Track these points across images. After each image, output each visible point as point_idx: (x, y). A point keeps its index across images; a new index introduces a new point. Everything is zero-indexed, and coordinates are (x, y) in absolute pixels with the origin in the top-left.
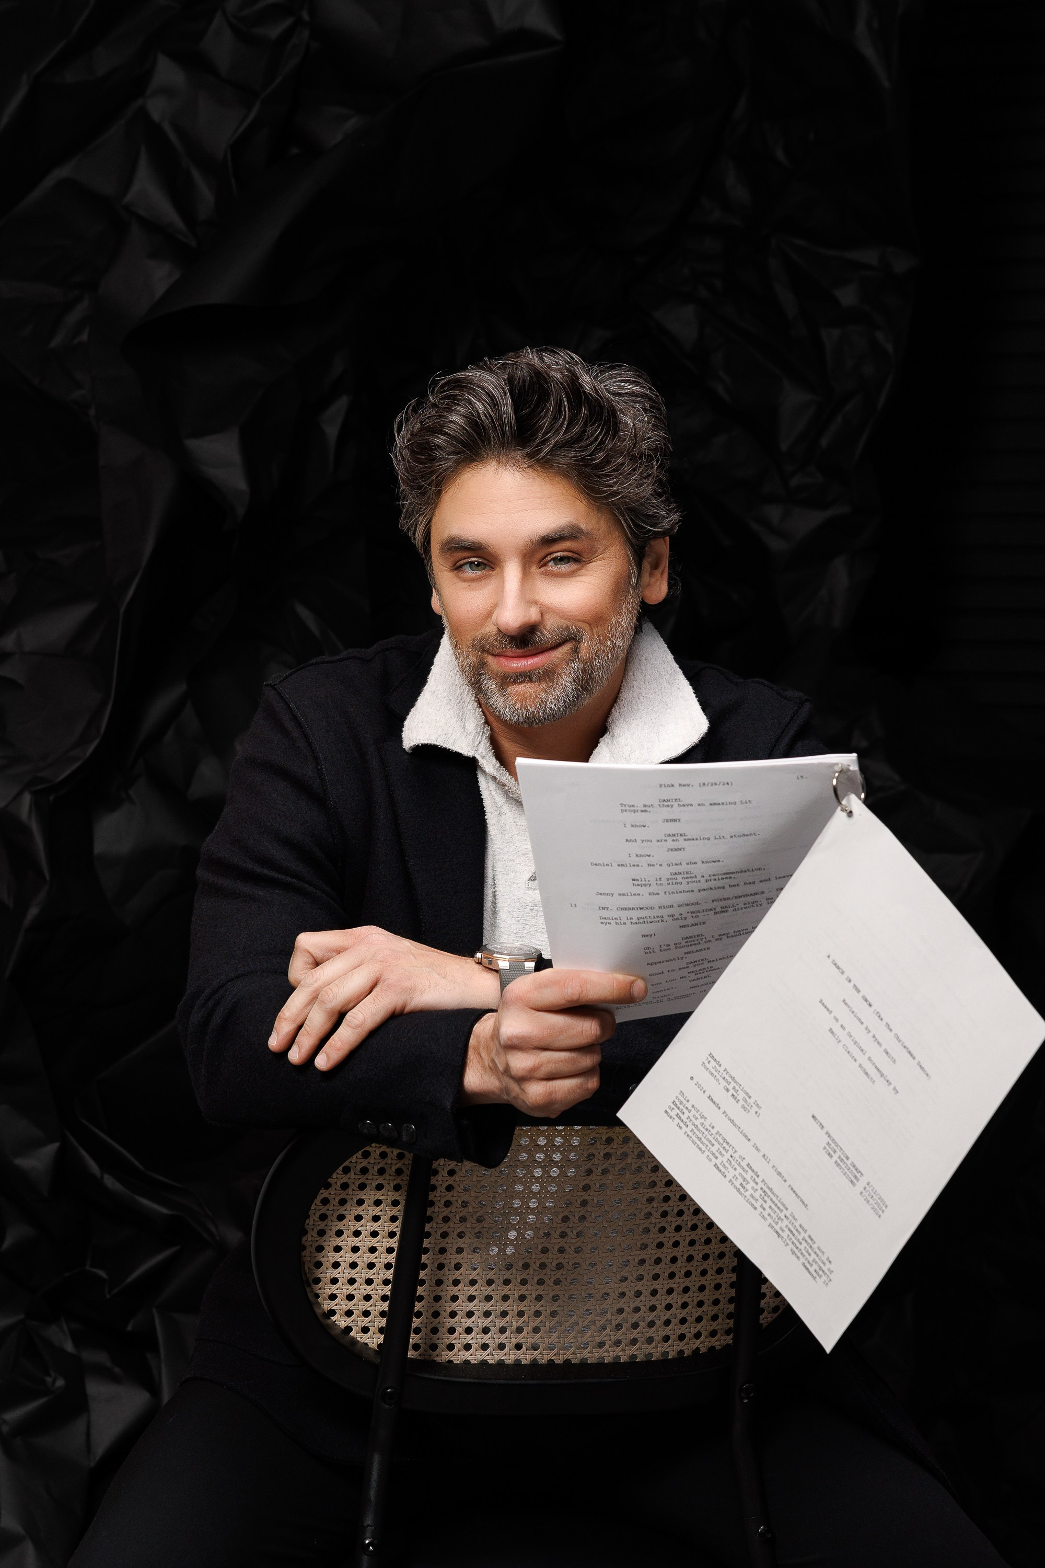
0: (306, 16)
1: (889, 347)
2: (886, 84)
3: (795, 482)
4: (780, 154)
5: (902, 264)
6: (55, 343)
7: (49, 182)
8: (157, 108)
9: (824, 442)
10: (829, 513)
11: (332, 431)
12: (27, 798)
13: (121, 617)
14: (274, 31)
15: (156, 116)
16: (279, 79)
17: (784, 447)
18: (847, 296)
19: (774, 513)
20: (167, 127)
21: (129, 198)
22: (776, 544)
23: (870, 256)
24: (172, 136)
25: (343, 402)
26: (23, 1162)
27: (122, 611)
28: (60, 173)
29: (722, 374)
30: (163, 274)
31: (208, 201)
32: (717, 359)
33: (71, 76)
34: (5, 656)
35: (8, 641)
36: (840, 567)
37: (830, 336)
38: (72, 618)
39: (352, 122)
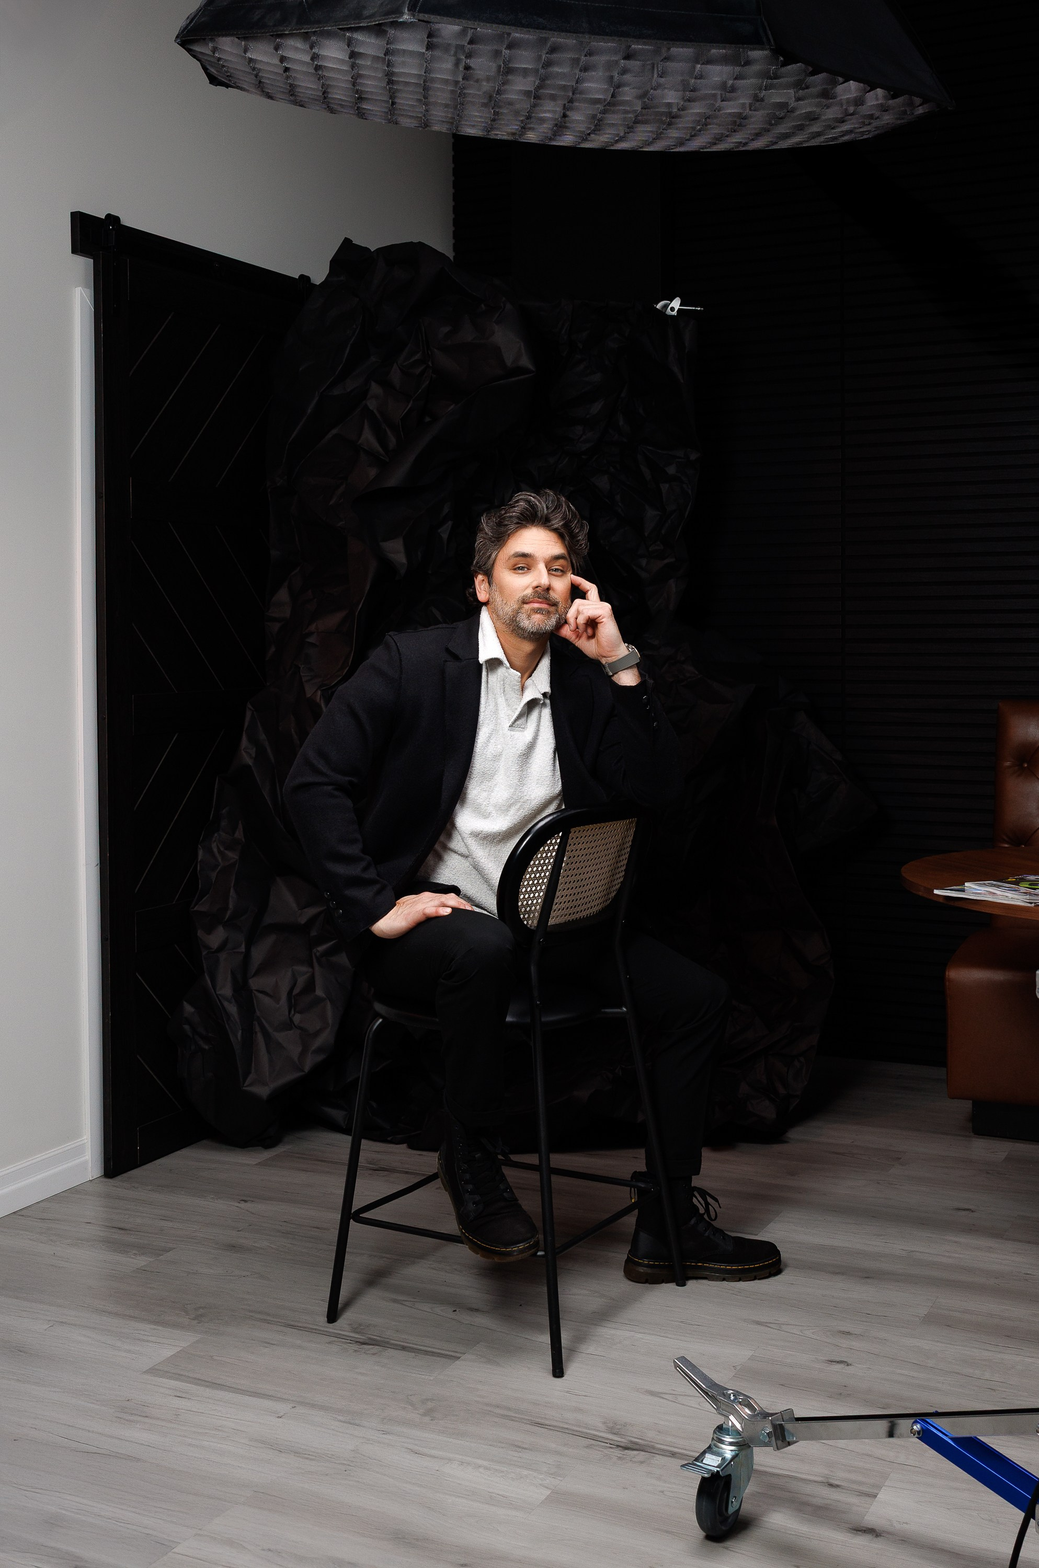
0: (430, 363)
1: (689, 492)
2: (682, 381)
3: (650, 549)
4: (641, 411)
5: (693, 457)
6: (331, 503)
7: (329, 436)
8: (372, 404)
9: (663, 532)
10: (666, 561)
11: (445, 536)
12: (319, 693)
13: (356, 618)
14: (418, 371)
15: (371, 408)
16: (420, 391)
17: (646, 534)
18: (671, 470)
19: (644, 562)
20: (375, 411)
21: (361, 441)
22: (644, 575)
23: (679, 453)
24: (378, 415)
25: (450, 523)
27: (357, 614)
28: (334, 431)
29: (620, 504)
30: (372, 472)
31: (392, 441)
32: (618, 497)
33: (336, 392)
34: (311, 634)
35: (313, 627)
36: (672, 583)
37: (665, 487)
38: (338, 617)
39: (452, 407)
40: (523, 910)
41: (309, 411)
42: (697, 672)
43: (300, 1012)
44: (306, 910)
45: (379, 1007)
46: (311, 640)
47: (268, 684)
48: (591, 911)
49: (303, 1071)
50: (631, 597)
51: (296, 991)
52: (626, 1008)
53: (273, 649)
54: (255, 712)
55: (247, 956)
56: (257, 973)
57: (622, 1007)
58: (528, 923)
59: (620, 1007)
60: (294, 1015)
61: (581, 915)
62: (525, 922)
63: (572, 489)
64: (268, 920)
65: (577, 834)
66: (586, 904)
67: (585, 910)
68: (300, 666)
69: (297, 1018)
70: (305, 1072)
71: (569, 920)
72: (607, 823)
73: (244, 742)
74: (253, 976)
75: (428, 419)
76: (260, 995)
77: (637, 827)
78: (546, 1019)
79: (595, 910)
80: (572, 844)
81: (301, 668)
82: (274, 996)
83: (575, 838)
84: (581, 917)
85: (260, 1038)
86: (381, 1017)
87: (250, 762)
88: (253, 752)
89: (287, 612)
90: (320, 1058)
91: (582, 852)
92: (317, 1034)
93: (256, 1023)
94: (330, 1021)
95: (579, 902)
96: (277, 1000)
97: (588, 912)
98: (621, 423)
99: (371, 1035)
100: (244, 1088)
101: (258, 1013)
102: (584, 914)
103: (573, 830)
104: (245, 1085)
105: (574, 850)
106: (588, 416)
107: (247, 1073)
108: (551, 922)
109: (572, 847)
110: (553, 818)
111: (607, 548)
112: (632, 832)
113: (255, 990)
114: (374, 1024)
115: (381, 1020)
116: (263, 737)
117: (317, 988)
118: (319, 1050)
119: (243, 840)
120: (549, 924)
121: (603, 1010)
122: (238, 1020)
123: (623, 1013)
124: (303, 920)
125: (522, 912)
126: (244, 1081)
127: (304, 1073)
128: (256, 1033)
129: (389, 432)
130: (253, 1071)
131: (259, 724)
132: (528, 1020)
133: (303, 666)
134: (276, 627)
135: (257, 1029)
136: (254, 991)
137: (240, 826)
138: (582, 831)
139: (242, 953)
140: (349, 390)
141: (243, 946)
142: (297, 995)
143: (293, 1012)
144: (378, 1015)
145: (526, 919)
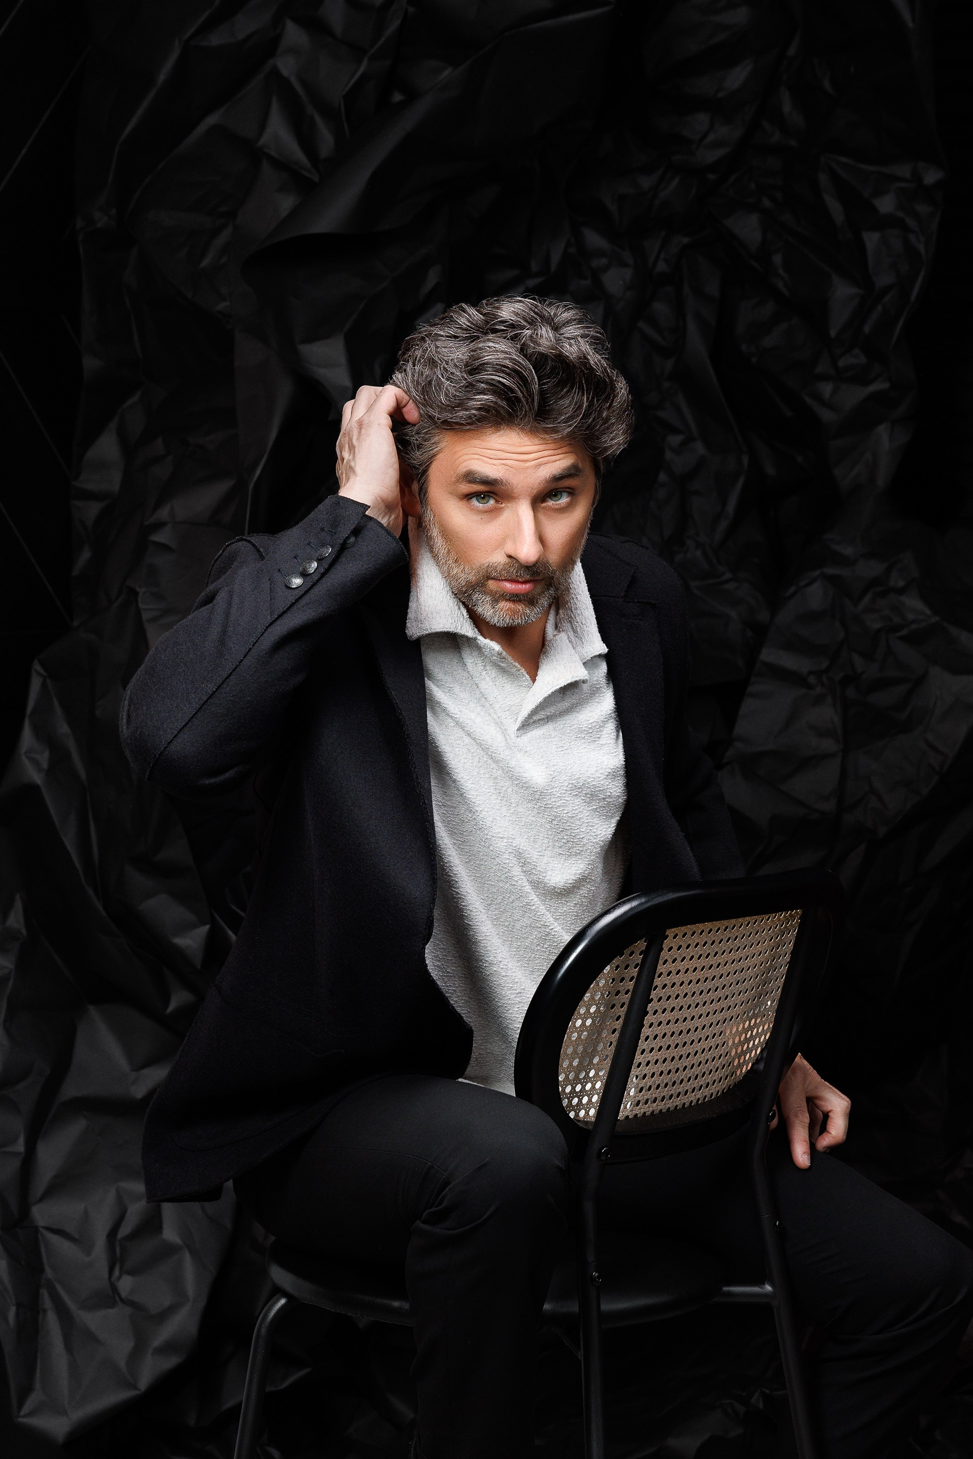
1: (922, 249)
2: (911, 25)
3: (841, 363)
4: (827, 85)
5: (931, 177)
6: (205, 263)
7: (201, 129)
8: (286, 66)
9: (867, 329)
10: (872, 388)
13: (250, 494)
15: (285, 73)
16: (383, 39)
17: (833, 333)
18: (886, 205)
19: (827, 389)
20: (293, 80)
21: (262, 141)
22: (826, 415)
23: (903, 170)
24: (299, 89)
26: (180, 941)
27: (251, 488)
28: (211, 120)
29: (781, 272)
30: (286, 203)
31: (326, 141)
32: (777, 259)
33: (216, 39)
34: (159, 526)
35: (164, 513)
36: (882, 431)
37: (871, 239)
38: (220, 489)
39: (446, 73)
40: (568, 1089)
41: (162, 77)
42: (928, 612)
43: (131, 1273)
44: (145, 1071)
45: (279, 1275)
46: (161, 537)
47: (76, 623)
48: (706, 1092)
49: (136, 1388)
50: (800, 459)
51: (125, 1230)
52: (772, 1285)
53: (86, 555)
54: (48, 680)
55: (29, 1160)
56: (50, 1192)
57: (764, 1284)
58: (577, 1115)
59: (760, 1283)
60: (120, 1277)
61: (686, 1100)
62: (572, 1115)
63: (686, 240)
64: (71, 1090)
65: (679, 941)
66: (696, 1078)
67: (693, 1091)
68: (138, 590)
69: (126, 1284)
70: (139, 1390)
71: (661, 1110)
72: (740, 920)
73: (27, 738)
74: (42, 1199)
75: (397, 97)
76: (54, 1239)
77: (801, 926)
78: (608, 1306)
79: (715, 1089)
80: (670, 961)
81: (140, 595)
82: (83, 1240)
83: (675, 948)
84: (684, 1104)
85: (51, 1320)
86: (285, 1294)
87: (37, 778)
88: (44, 758)
89: (113, 482)
90: (170, 1362)
91: (691, 976)
92: (163, 1316)
93: (45, 1294)
94: (190, 1289)
95: (682, 1075)
96: (88, 1248)
97: (699, 1094)
98: (787, 108)
99: (263, 1331)
100: (21, 1420)
101: (49, 1273)
102: (692, 1097)
103: (670, 933)
104: (22, 1413)
105: (674, 972)
106: (721, 95)
107: (26, 1391)
108: (627, 1109)
109: (670, 966)
110: (631, 909)
111: (754, 360)
112: (792, 935)
113: (43, 1227)
114: (270, 1309)
115: (283, 1301)
116: (64, 729)
117: (165, 1226)
118: (167, 1348)
119: (24, 932)
120: (621, 1116)
121: (725, 1289)
122: (9, 1287)
123: (766, 1295)
124: (139, 1091)
125: (566, 1094)
126: (21, 1405)
127: (138, 1392)
128: (45, 1311)
129: (318, 119)
130: (38, 1385)
131: (56, 704)
132: (574, 1307)
133: (143, 590)
134: (92, 510)
135: (47, 1302)
136: (41, 1229)
137: (18, 905)
138: (689, 933)
139: (20, 1154)
140: (241, 36)
141: (21, 1141)
142: (127, 1238)
143: (117, 1272)
144: (278, 1291)
145: (573, 1107)
